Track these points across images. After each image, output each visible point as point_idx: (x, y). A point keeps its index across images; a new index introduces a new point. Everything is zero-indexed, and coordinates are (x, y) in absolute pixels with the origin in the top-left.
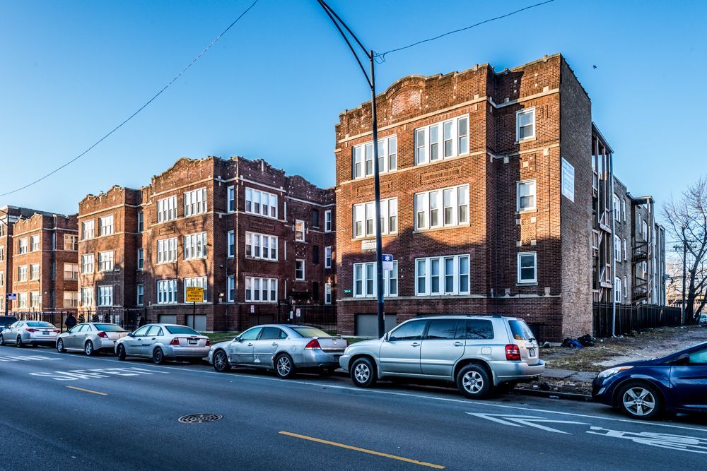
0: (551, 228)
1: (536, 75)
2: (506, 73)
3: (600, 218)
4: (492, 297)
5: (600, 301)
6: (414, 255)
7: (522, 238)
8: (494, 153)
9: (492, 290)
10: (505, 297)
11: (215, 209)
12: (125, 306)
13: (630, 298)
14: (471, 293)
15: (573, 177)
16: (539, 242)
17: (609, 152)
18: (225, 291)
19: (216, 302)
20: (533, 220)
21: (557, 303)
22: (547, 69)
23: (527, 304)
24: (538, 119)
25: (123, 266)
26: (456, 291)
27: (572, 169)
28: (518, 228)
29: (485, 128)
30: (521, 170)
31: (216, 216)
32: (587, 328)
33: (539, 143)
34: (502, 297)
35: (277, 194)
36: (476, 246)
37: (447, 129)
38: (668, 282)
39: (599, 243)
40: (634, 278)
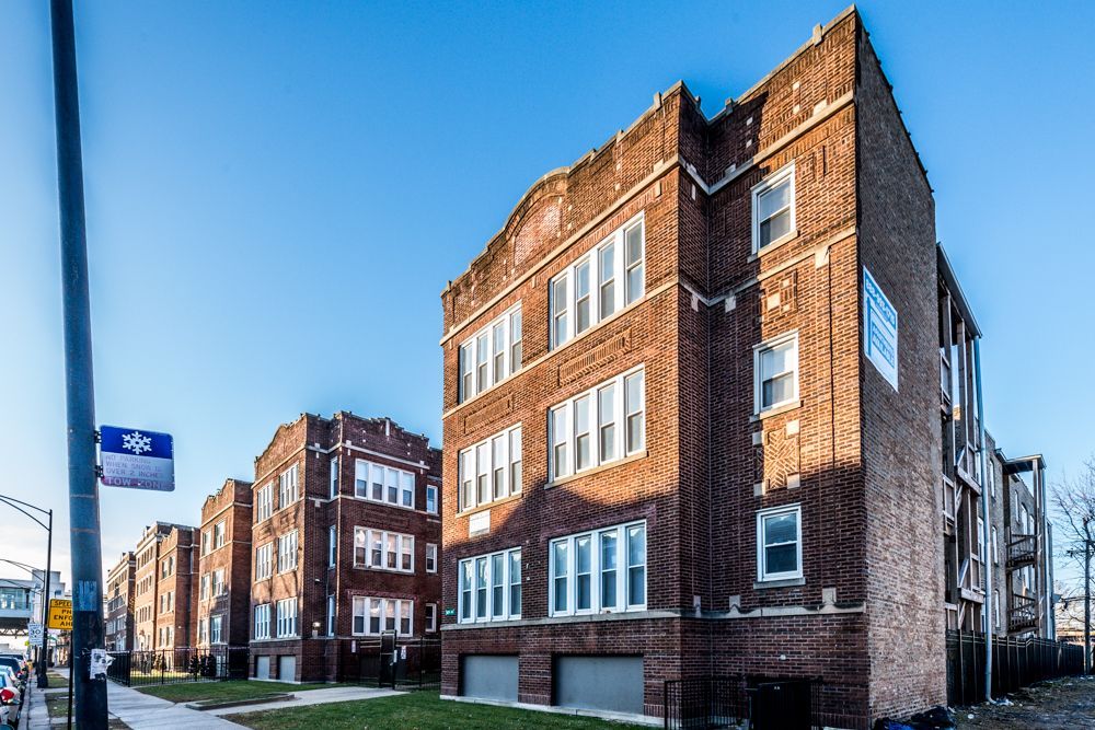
0: (838, 441)
1: (796, 86)
2: (730, 112)
3: (957, 459)
4: (698, 614)
5: (960, 627)
6: (546, 534)
7: (766, 476)
8: (702, 290)
9: (697, 601)
10: (729, 616)
11: (308, 493)
12: (231, 644)
13: (1004, 629)
14: (650, 608)
15: (895, 333)
16: (809, 481)
17: (972, 334)
18: (324, 620)
19: (306, 635)
20: (793, 427)
21: (854, 627)
22: (823, 58)
23: (780, 631)
24: (801, 187)
25: (230, 588)
26: (621, 606)
27: (893, 314)
28: (757, 454)
29: (675, 230)
30: (763, 319)
31: (309, 504)
32: (933, 687)
33: (806, 240)
34: (722, 617)
35: (414, 471)
36: (660, 500)
37: (606, 259)
38: (1058, 606)
39: (957, 507)
40: (1011, 596)
